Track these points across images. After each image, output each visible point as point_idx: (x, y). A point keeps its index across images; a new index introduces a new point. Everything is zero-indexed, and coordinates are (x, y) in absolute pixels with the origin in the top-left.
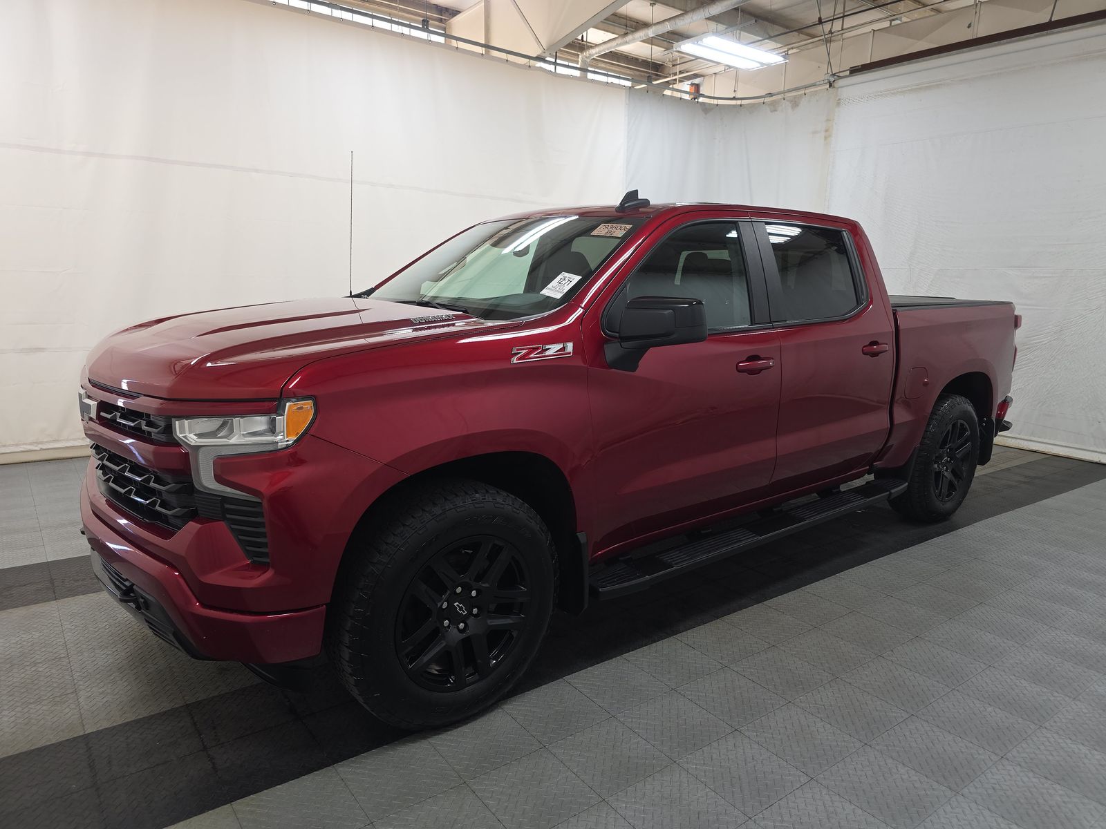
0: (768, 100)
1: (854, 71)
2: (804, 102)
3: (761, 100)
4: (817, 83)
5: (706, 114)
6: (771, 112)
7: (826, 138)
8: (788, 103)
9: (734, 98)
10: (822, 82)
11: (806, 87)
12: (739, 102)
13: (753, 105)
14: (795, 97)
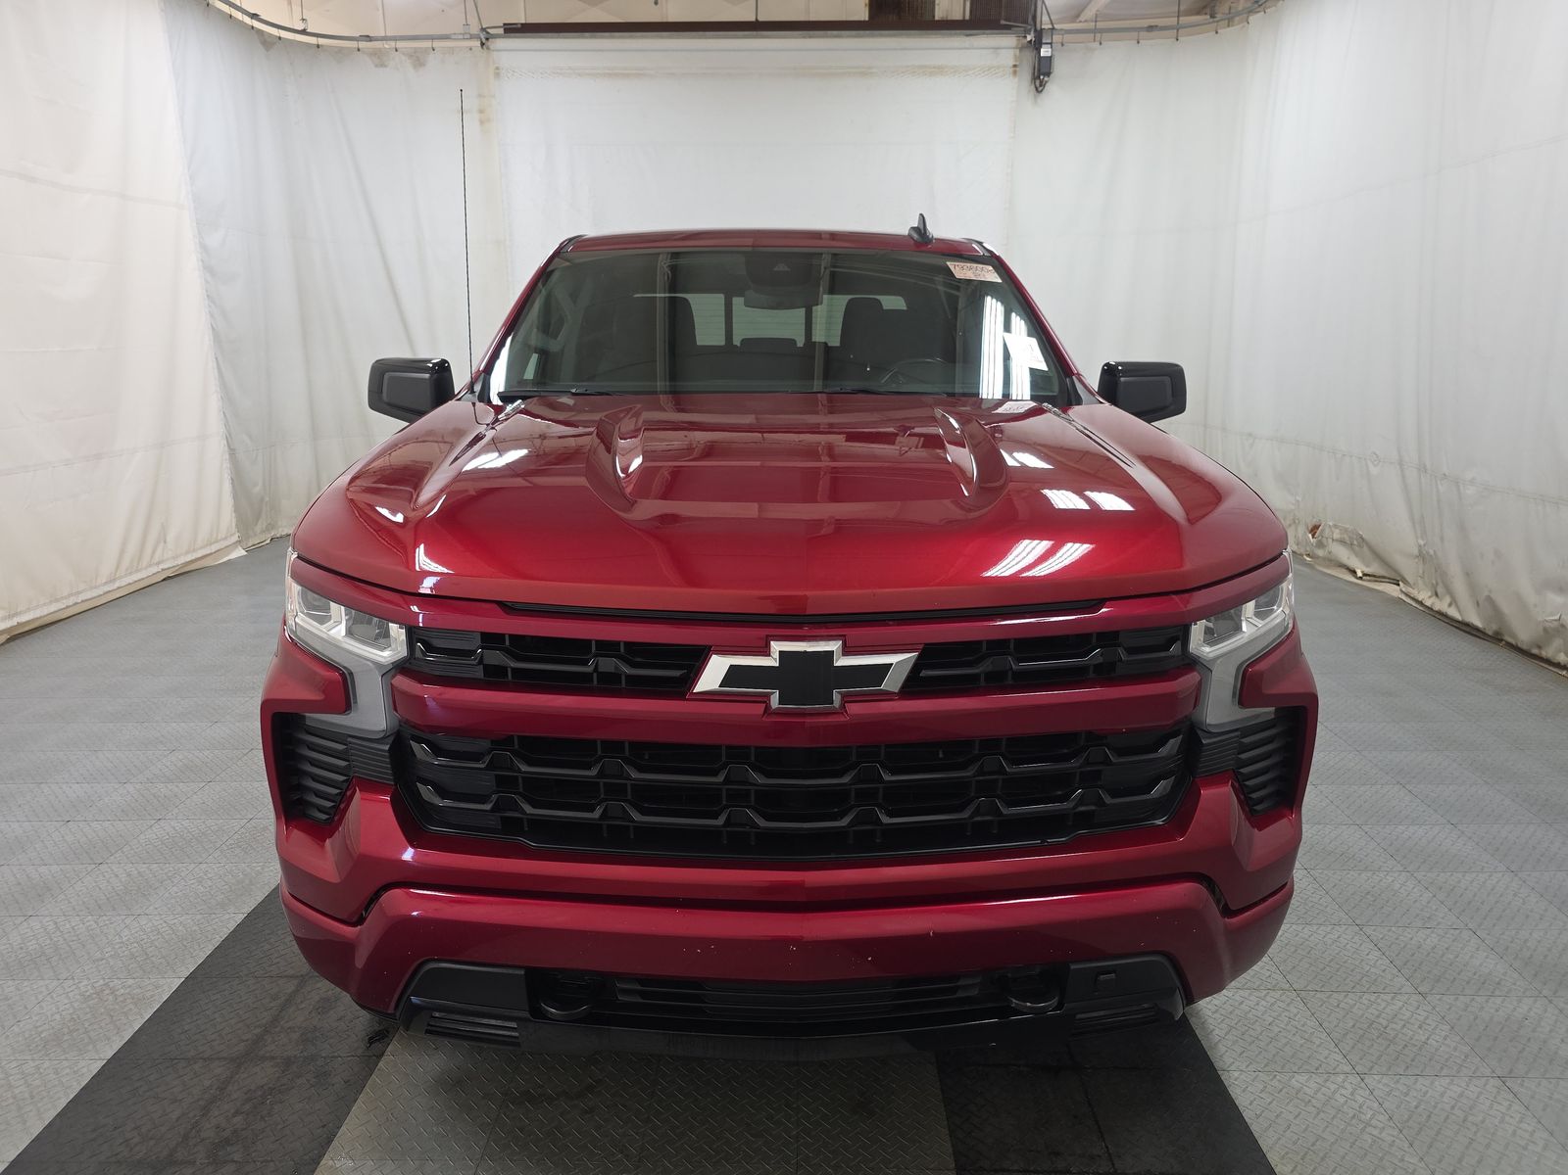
0: (362, 45)
1: (511, 30)
2: (432, 60)
3: (353, 44)
4: (453, 37)
5: (267, 50)
6: (376, 66)
7: (482, 122)
8: (403, 58)
9: (304, 32)
10: (461, 37)
11: (432, 38)
12: (313, 40)
13: (341, 50)
14: (416, 50)
